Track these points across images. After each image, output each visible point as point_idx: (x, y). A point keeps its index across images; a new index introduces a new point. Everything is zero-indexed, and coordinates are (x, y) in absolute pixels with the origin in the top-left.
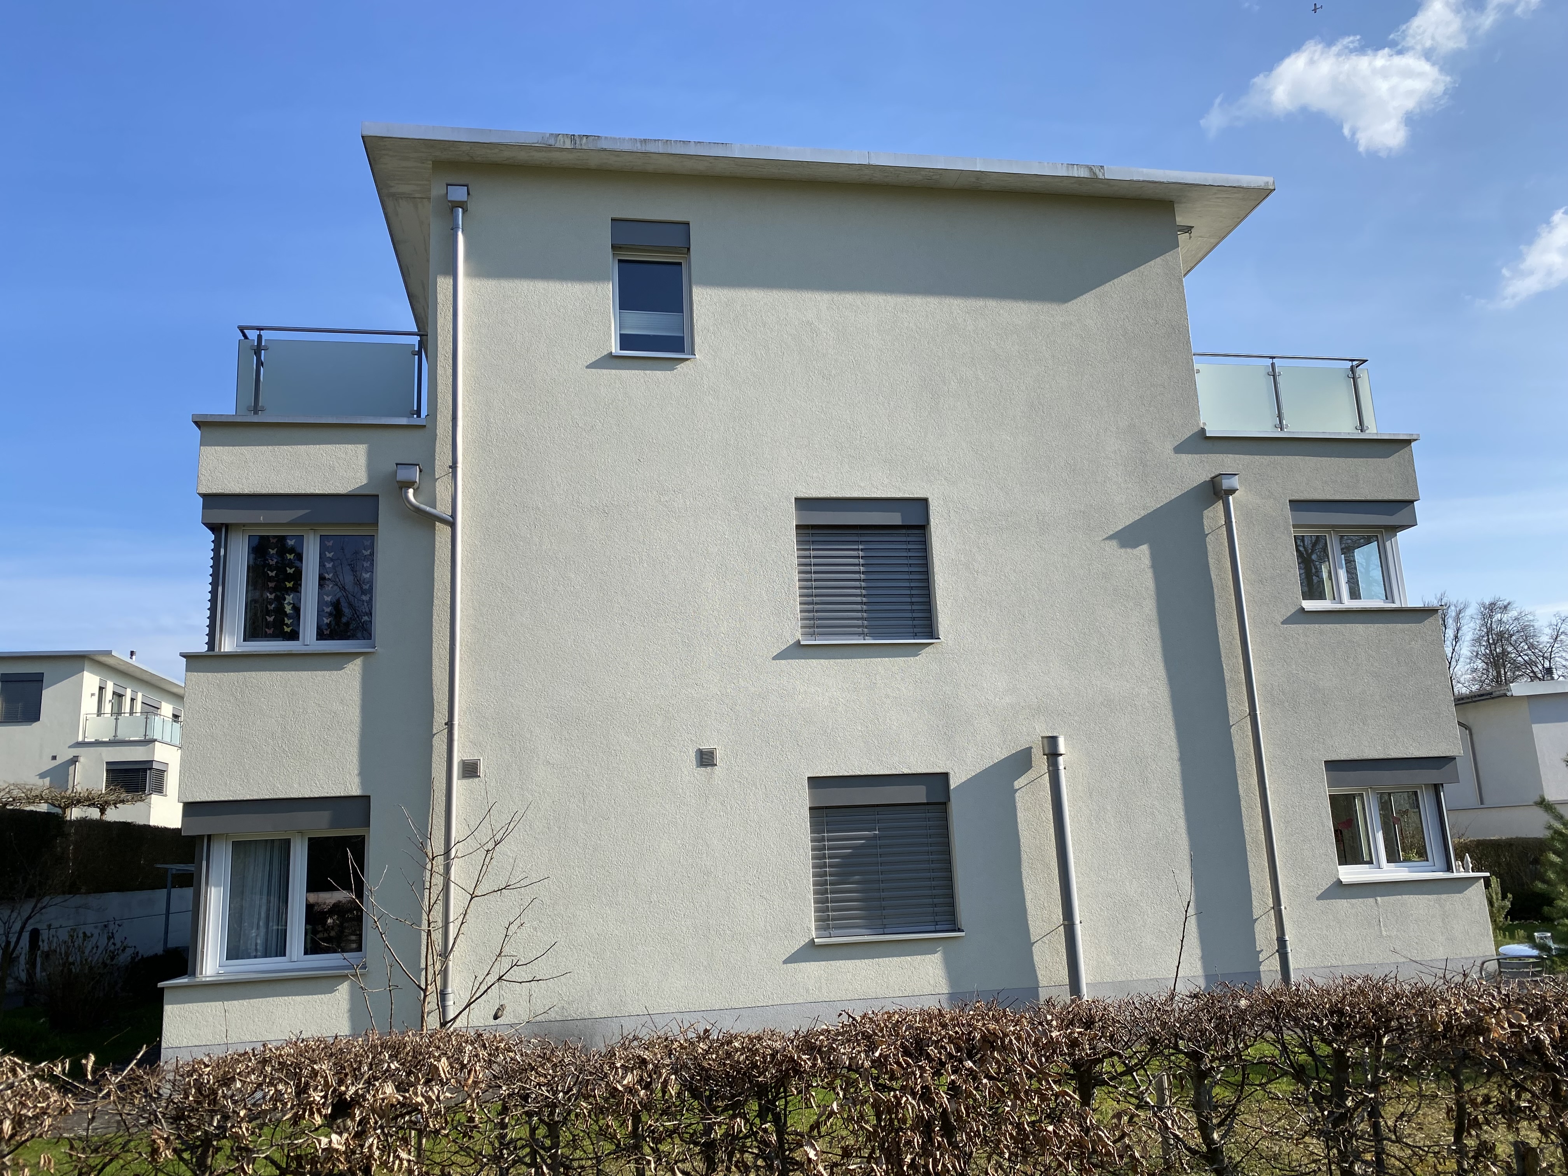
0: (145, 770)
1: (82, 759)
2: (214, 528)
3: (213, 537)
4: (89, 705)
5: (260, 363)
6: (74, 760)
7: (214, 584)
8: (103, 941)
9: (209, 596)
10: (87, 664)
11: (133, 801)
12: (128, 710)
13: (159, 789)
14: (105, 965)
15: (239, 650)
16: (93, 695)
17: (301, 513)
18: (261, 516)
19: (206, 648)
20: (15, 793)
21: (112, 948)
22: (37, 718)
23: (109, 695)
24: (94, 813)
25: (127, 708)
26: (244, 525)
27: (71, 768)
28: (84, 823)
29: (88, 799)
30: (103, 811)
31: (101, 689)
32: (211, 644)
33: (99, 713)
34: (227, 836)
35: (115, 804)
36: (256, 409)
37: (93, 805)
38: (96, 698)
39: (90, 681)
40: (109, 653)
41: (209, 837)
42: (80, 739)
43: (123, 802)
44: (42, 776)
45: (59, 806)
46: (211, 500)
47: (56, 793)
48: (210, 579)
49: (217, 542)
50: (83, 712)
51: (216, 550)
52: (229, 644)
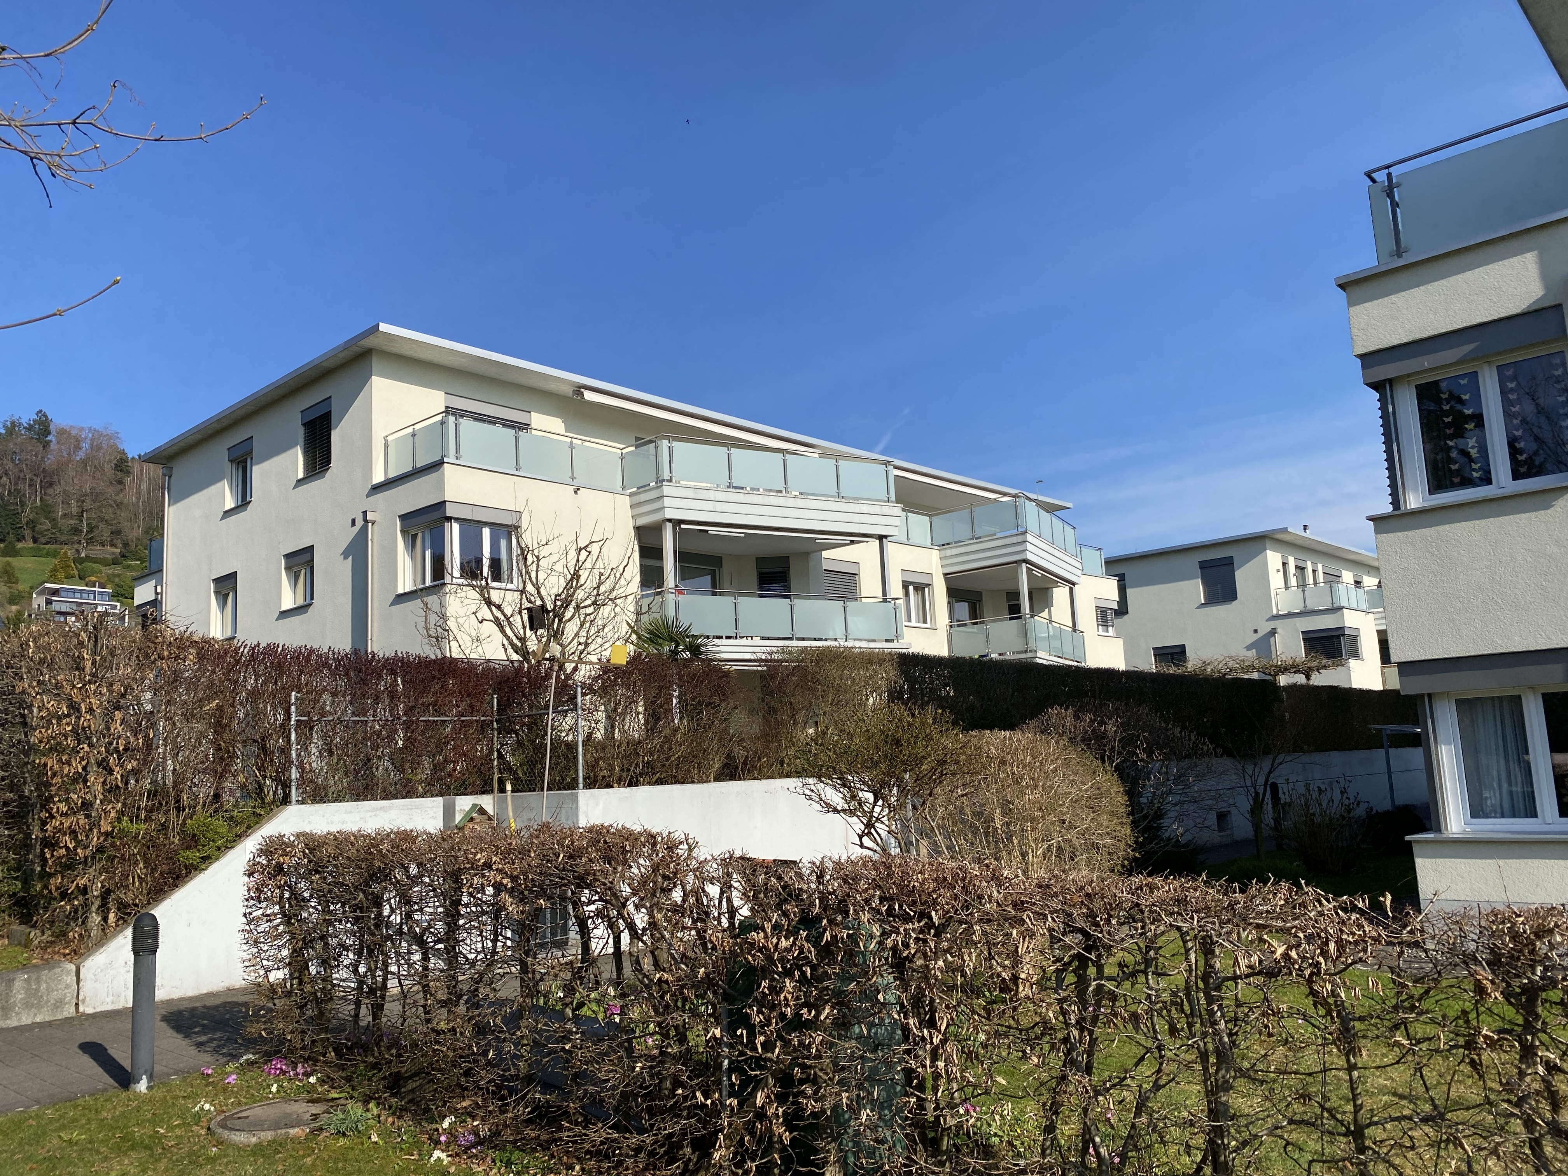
0: (1338, 637)
1: (1279, 630)
2: (1376, 386)
3: (1377, 396)
4: (1276, 581)
5: (1395, 205)
6: (1273, 632)
7: (1388, 443)
8: (1337, 796)
9: (1385, 456)
10: (1268, 543)
11: (1334, 666)
12: (1311, 581)
13: (1355, 653)
14: (1344, 818)
15: (1427, 504)
16: (1278, 571)
17: (1472, 346)
18: (1425, 362)
19: (1391, 508)
20: (1230, 664)
21: (1347, 802)
22: (1235, 598)
23: (1292, 569)
24: (1300, 679)
25: (1311, 580)
26: (1409, 375)
27: (1272, 639)
28: (1293, 688)
29: (1293, 666)
30: (1308, 677)
31: (1284, 564)
32: (1396, 503)
33: (1287, 587)
34: (1449, 694)
35: (1318, 670)
36: (1399, 253)
37: (1298, 672)
38: (1281, 573)
39: (1273, 558)
40: (1285, 530)
41: (1430, 695)
42: (1275, 612)
43: (1325, 667)
44: (1249, 648)
45: (1270, 674)
46: (1368, 359)
47: (1264, 661)
48: (1383, 439)
49: (1383, 400)
50: (1272, 588)
51: (1383, 408)
52: (1414, 500)
